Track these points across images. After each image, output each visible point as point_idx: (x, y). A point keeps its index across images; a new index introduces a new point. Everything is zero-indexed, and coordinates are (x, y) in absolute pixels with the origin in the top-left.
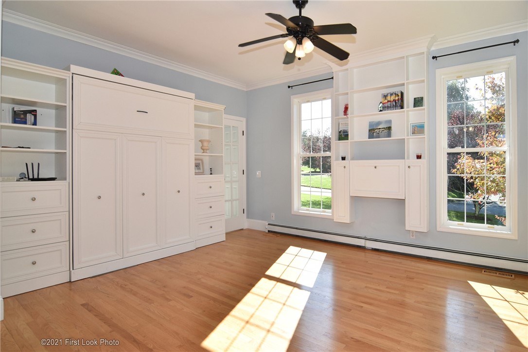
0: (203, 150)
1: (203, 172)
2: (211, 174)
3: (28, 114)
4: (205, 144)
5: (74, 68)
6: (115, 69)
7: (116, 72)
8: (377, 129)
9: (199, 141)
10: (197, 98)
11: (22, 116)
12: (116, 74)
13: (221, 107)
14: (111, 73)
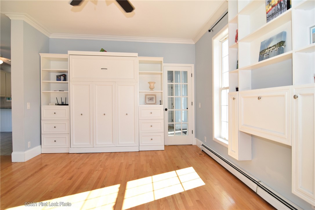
0: (151, 88)
1: (155, 103)
2: (160, 104)
3: (61, 76)
4: (152, 85)
5: (70, 52)
6: (102, 49)
7: (103, 50)
8: (267, 49)
9: (148, 83)
10: (139, 55)
11: (59, 77)
12: (103, 51)
13: (161, 59)
14: (100, 51)
